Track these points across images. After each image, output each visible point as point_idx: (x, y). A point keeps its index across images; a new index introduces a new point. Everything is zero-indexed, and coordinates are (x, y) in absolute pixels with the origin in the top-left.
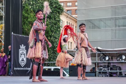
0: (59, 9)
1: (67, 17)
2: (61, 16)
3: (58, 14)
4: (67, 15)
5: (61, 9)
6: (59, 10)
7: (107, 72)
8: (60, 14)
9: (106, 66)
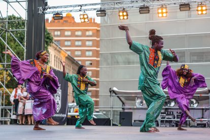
0: (48, 38)
1: (56, 49)
2: (49, 47)
3: (46, 45)
4: (56, 47)
5: (51, 38)
6: (47, 40)
7: (172, 121)
8: (48, 45)
9: (170, 112)
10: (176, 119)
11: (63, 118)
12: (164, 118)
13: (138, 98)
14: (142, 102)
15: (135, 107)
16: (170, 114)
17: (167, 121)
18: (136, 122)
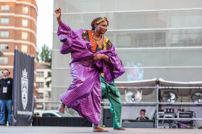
7: (172, 120)
9: (170, 110)
10: (178, 118)
11: (29, 116)
12: (162, 117)
13: (128, 90)
14: (133, 97)
15: (125, 103)
16: (170, 112)
17: (166, 121)
18: (126, 122)
